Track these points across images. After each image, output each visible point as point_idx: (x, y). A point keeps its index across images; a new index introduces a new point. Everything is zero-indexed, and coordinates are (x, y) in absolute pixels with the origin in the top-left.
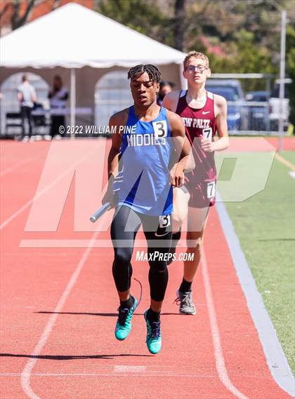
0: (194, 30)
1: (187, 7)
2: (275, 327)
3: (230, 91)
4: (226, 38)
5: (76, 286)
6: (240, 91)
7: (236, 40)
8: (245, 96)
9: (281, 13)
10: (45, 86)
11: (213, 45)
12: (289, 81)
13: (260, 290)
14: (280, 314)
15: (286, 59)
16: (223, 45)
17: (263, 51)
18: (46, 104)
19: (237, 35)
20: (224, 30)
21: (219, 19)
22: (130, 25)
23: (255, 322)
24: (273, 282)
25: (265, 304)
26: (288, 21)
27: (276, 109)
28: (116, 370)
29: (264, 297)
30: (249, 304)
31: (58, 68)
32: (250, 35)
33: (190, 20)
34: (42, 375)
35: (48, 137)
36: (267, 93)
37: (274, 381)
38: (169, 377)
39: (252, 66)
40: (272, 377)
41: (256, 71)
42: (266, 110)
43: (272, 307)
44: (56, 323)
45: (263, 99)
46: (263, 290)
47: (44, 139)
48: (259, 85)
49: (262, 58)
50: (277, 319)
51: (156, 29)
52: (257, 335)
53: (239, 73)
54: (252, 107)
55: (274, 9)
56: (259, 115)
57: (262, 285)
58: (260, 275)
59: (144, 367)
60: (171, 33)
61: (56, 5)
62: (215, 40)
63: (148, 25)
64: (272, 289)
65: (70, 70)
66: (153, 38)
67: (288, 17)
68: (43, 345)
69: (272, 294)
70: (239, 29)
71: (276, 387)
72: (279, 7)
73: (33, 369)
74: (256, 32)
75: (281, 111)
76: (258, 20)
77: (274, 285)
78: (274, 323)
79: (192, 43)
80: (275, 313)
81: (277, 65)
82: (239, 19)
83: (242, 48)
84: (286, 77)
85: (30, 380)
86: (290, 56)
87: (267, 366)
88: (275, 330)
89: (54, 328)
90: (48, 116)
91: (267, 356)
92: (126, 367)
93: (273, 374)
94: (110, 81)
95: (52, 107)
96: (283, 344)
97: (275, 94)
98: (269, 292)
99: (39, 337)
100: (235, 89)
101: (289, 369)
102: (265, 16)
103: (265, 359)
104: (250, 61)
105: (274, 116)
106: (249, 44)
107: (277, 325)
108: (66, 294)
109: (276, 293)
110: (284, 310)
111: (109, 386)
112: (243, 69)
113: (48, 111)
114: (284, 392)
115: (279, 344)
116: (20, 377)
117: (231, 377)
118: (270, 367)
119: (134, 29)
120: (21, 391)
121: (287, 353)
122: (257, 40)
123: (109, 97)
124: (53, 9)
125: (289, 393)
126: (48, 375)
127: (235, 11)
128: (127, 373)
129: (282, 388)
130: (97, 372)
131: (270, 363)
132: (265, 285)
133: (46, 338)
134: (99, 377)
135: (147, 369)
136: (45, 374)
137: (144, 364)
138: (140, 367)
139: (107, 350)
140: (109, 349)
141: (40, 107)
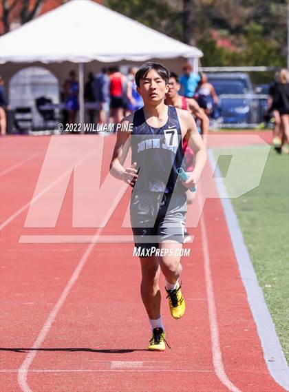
2: (274, 321)
3: (240, 84)
4: (236, 31)
5: (77, 282)
6: (250, 84)
7: (246, 33)
8: (254, 89)
11: (223, 38)
13: (261, 284)
14: (280, 308)
16: (233, 38)
17: (273, 44)
19: (247, 28)
20: (234, 22)
22: (139, 18)
23: (254, 316)
24: (274, 277)
25: (265, 298)
28: (113, 366)
29: (265, 291)
30: (249, 299)
31: (66, 63)
32: (259, 28)
34: (39, 371)
37: (270, 375)
38: (165, 372)
39: (262, 59)
40: (268, 371)
41: (265, 64)
43: (272, 301)
44: (55, 319)
46: (265, 284)
49: (270, 51)
50: (276, 313)
51: (164, 23)
52: (256, 329)
54: (261, 100)
57: (263, 279)
58: (262, 269)
59: (141, 362)
62: (225, 32)
63: (157, 19)
64: (273, 283)
65: (77, 64)
66: (162, 32)
68: (42, 341)
69: (272, 288)
70: (248, 21)
71: (272, 381)
74: (265, 25)
76: (267, 13)
77: (275, 279)
78: (273, 317)
79: (199, 37)
80: (275, 307)
82: (248, 11)
83: (250, 43)
85: (28, 377)
87: (264, 360)
88: (274, 324)
89: (53, 324)
90: (57, 111)
91: (265, 351)
92: (123, 362)
93: (269, 368)
96: (281, 338)
98: (270, 286)
99: (38, 333)
100: (244, 82)
101: (286, 363)
102: (274, 8)
103: (262, 353)
104: (259, 53)
106: (259, 37)
107: (276, 319)
108: (67, 290)
109: (277, 286)
110: (284, 304)
111: (105, 382)
113: (57, 106)
114: (279, 386)
115: (278, 338)
116: (17, 373)
118: (267, 361)
119: (142, 22)
121: (284, 347)
122: (265, 33)
125: (284, 387)
126: (45, 371)
127: (245, 3)
128: (123, 369)
130: (94, 368)
131: (266, 358)
132: (266, 279)
133: (45, 334)
134: (95, 373)
135: (144, 365)
136: (42, 371)
137: (141, 360)
138: (137, 362)
139: (105, 346)
140: (107, 345)
141: (49, 101)
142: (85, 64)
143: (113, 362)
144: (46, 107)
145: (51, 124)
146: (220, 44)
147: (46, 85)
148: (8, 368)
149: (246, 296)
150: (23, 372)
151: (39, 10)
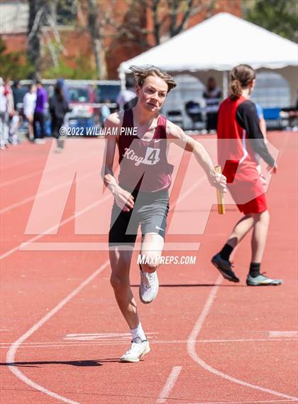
18: (203, 102)
28: (271, 336)
31: (212, 71)
34: (205, 341)
35: (204, 132)
44: (216, 295)
59: (295, 333)
61: (208, 15)
65: (221, 73)
68: (206, 314)
73: (198, 336)
85: (196, 347)
89: (215, 300)
90: (204, 113)
92: (280, 332)
95: (209, 105)
99: (202, 308)
111: (266, 350)
116: (186, 344)
119: (278, 33)
120: (188, 357)
124: (205, 18)
126: (211, 341)
128: (280, 338)
130: (254, 338)
133: (208, 309)
134: (256, 342)
136: (208, 341)
138: (292, 332)
139: (263, 318)
140: (265, 317)
141: (197, 105)
142: (228, 72)
143: (270, 332)
145: (199, 125)
147: (193, 90)
148: (178, 339)
150: (191, 342)
151: (186, 25)
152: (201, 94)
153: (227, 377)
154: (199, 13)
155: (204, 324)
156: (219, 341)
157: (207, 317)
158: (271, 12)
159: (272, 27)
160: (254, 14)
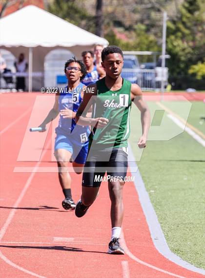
0: (108, 24)
1: (104, 8)
2: (157, 214)
3: (130, 62)
4: (129, 29)
5: (30, 186)
6: (137, 63)
7: (135, 30)
8: (140, 66)
9: (163, 13)
10: (12, 58)
11: (120, 33)
12: (168, 56)
13: (148, 190)
14: (160, 205)
15: (167, 42)
16: (127, 33)
17: (152, 37)
18: (13, 70)
19: (136, 27)
20: (127, 24)
21: (124, 16)
22: (68, 19)
23: (144, 210)
24: (156, 185)
25: (150, 199)
26: (168, 18)
27: (159, 74)
28: (54, 240)
29: (150, 195)
30: (140, 199)
31: (21, 47)
32: (143, 27)
33: (105, 17)
34: (7, 243)
35: (14, 90)
36: (154, 64)
37: (155, 248)
38: (89, 245)
39: (145, 47)
40: (154, 246)
41: (148, 50)
42: (154, 75)
43: (155, 201)
45: (151, 68)
46: (150, 190)
47: (12, 92)
48: (149, 59)
49: (151, 42)
50: (158, 209)
51: (84, 22)
52: (145, 219)
53: (136, 51)
54: (144, 73)
55: (159, 10)
56: (149, 78)
57: (148, 187)
58: (148, 180)
59: (73, 239)
60: (94, 25)
61: (21, 6)
62: (121, 29)
63: (79, 20)
64: (155, 189)
65: (27, 49)
66: (82, 28)
67: (168, 16)
68: (9, 223)
69: (155, 192)
70: (136, 22)
71: (157, 252)
72: (162, 9)
73: (2, 239)
74: (147, 25)
75: (163, 76)
76: (149, 18)
77: (156, 187)
78: (156, 211)
79: (106, 32)
80: (157, 205)
81: (160, 46)
82: (137, 16)
83: (138, 35)
84: (166, 54)
86: (169, 40)
87: (151, 239)
88: (157, 216)
90: (14, 77)
91: (151, 233)
92: (61, 238)
93: (155, 244)
94: (54, 55)
96: (162, 225)
97: (159, 65)
98: (153, 191)
99: (6, 218)
100: (134, 61)
101: (165, 240)
102: (154, 15)
103: (150, 234)
104: (144, 43)
105: (158, 79)
106: (143, 33)
107: (158, 212)
108: (24, 191)
109: (158, 192)
110: (163, 203)
112: (138, 49)
113: (14, 74)
114: (161, 255)
115: (159, 224)
117: (128, 245)
118: (153, 239)
119: (69, 22)
121: (164, 230)
122: (148, 30)
123: (53, 65)
124: (18, 9)
125: (165, 256)
127: (134, 11)
128: (61, 242)
129: (161, 253)
130: (43, 241)
131: (153, 237)
132: (150, 187)
133: (10, 219)
134: (44, 244)
135: (75, 240)
136: (9, 243)
137: (73, 237)
138: (70, 238)
139: (49, 227)
140: (51, 226)
141: (9, 71)
142: (33, 48)
143: (54, 238)
144: (8, 75)
145: (11, 85)
146: (118, 36)
149: (138, 198)
151: (4, 13)
152: (12, 63)
153: (22, 269)
154: (13, 5)
155: (7, 230)
156: (17, 243)
157: (9, 225)
158: (65, 6)
159: (65, 17)
160: (53, 7)
